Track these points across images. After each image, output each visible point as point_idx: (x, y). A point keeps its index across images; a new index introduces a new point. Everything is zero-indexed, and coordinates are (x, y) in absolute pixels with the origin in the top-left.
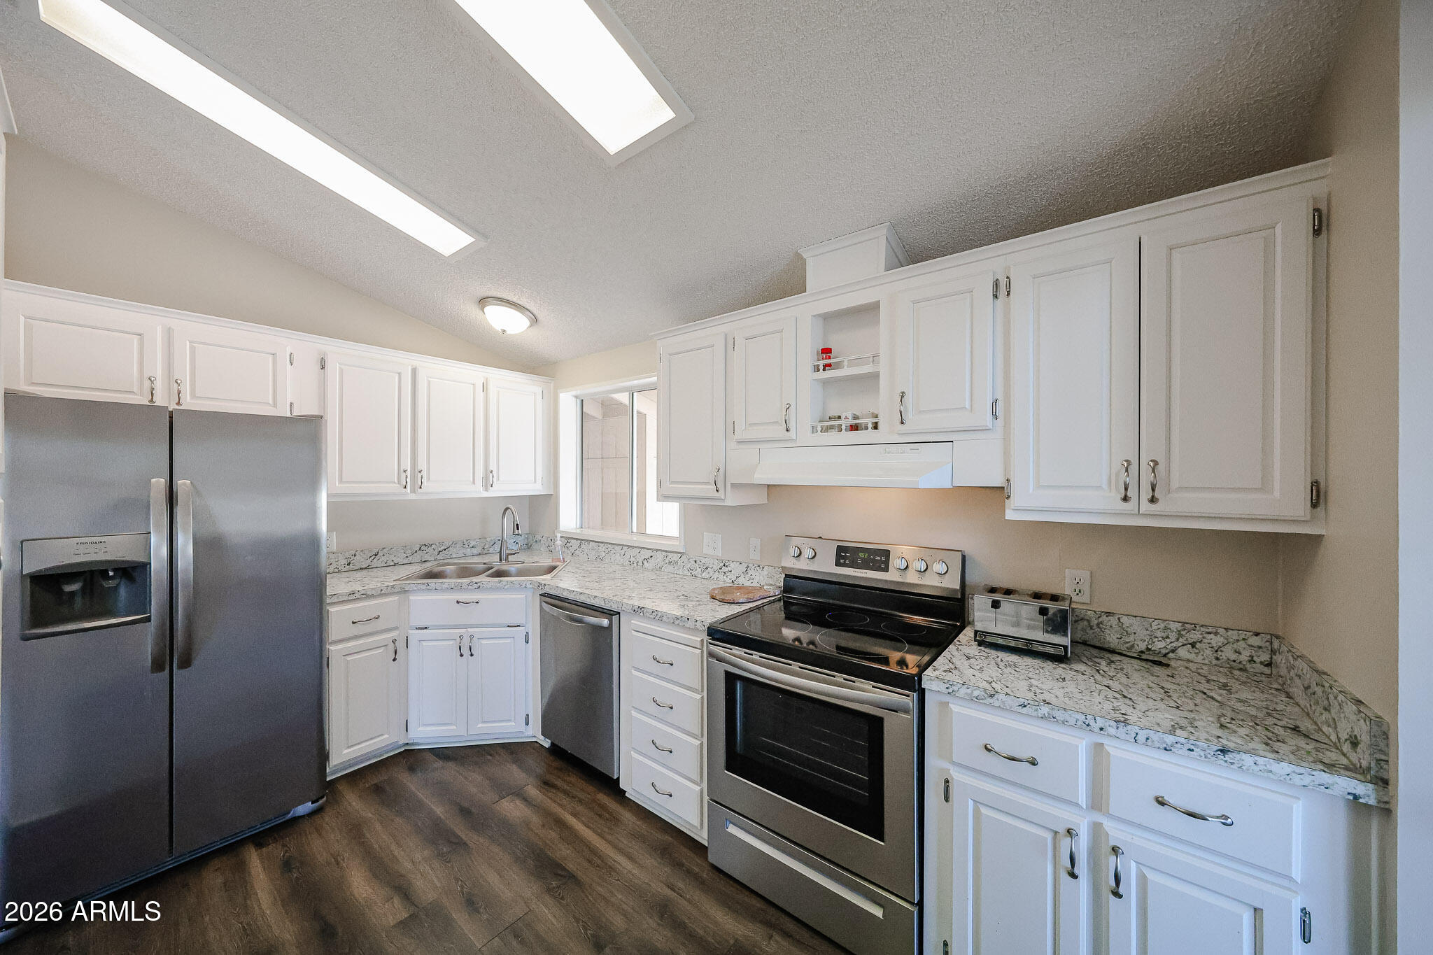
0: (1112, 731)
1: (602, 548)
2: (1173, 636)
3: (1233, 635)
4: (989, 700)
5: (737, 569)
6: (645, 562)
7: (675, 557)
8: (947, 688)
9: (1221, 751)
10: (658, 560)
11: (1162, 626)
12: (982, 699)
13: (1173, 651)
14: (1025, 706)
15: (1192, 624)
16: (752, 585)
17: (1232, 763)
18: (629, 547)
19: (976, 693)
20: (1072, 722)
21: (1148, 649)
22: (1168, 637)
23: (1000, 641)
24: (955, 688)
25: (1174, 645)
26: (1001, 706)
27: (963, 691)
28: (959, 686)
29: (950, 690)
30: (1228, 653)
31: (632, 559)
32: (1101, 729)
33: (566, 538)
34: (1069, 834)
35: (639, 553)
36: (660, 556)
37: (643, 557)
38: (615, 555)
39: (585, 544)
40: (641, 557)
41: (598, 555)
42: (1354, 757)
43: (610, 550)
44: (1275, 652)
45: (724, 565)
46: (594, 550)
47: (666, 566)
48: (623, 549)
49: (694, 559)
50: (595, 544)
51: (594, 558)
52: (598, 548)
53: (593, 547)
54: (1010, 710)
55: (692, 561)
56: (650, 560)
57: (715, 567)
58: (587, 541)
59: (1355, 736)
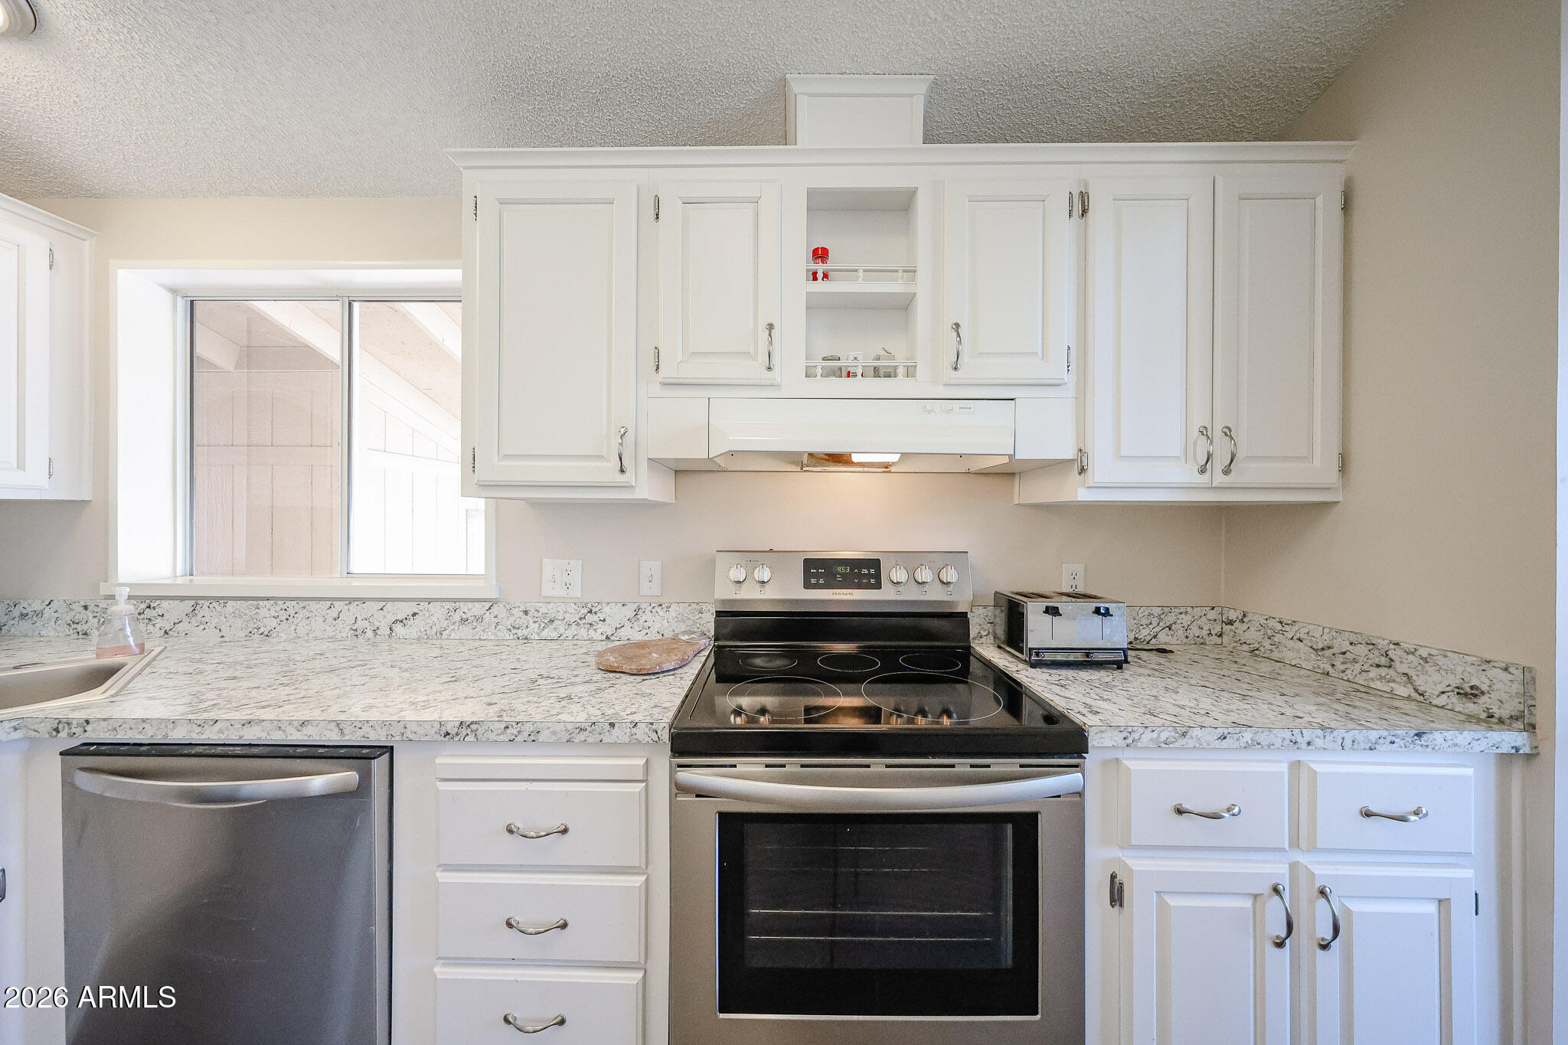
0: (1319, 742)
1: (266, 611)
2: (1155, 621)
3: (1197, 612)
4: (1182, 742)
5: (615, 615)
6: (398, 628)
7: (477, 609)
8: (1125, 739)
9: (1417, 735)
10: (434, 618)
11: (1146, 613)
12: (1173, 742)
13: (1155, 637)
14: (1225, 738)
15: (1168, 607)
16: (646, 638)
17: (1427, 746)
18: (351, 601)
19: (1164, 736)
20: (1278, 742)
21: (1136, 639)
22: (1151, 623)
23: (1060, 657)
24: (1136, 736)
25: (1155, 630)
26: (1197, 745)
27: (1148, 736)
28: (1141, 730)
29: (1129, 741)
30: (1195, 631)
31: (361, 624)
32: (1309, 744)
33: (141, 599)
34: (1276, 890)
35: (382, 609)
36: (438, 612)
37: (391, 618)
38: (308, 621)
39: (211, 606)
40: (385, 617)
41: (256, 626)
42: (1470, 707)
43: (292, 613)
44: (1231, 623)
45: (590, 612)
46: (241, 617)
47: (453, 627)
48: (332, 606)
49: (523, 608)
50: (245, 604)
51: (243, 635)
52: (255, 612)
53: (237, 612)
54: (1199, 748)
55: (517, 613)
56: (412, 620)
57: (570, 618)
58: (218, 599)
59: (1472, 687)
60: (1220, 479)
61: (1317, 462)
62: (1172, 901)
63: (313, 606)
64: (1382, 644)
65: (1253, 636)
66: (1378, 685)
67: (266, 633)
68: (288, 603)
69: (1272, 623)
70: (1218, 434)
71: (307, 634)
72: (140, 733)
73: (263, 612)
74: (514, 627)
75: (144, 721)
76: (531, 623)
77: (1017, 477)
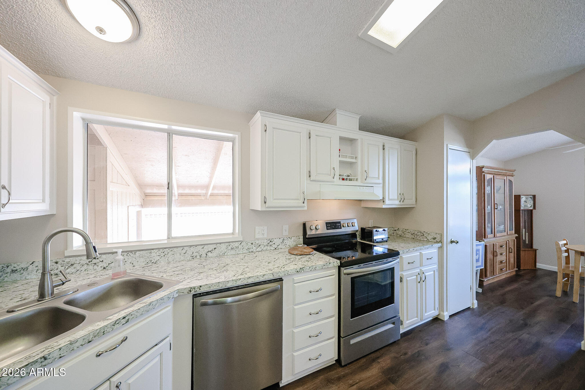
3: (390, 229)
6: (209, 254)
7: (237, 244)
9: (432, 245)
10: (222, 249)
18: (191, 246)
23: (379, 240)
30: (390, 233)
31: (195, 254)
32: (422, 249)
34: (419, 274)
35: (203, 248)
36: (223, 246)
37: (206, 251)
38: (173, 256)
39: (128, 255)
40: (204, 250)
41: (150, 260)
42: (435, 241)
43: (166, 254)
44: (396, 230)
45: (271, 242)
46: (143, 257)
47: (228, 251)
48: (183, 249)
49: (251, 243)
50: (144, 252)
51: (144, 264)
52: (150, 255)
53: (141, 255)
54: (411, 252)
55: (250, 244)
56: (214, 251)
57: (265, 244)
58: (131, 251)
59: (435, 238)
60: (402, 203)
61: (413, 199)
62: (408, 279)
63: (175, 250)
64: (422, 232)
65: (400, 233)
66: (422, 239)
67: (155, 262)
68: (165, 250)
69: (404, 230)
70: (402, 195)
71: (173, 260)
72: (218, 287)
73: (153, 254)
74: (248, 249)
75: (219, 283)
76: (254, 247)
77: (362, 201)
